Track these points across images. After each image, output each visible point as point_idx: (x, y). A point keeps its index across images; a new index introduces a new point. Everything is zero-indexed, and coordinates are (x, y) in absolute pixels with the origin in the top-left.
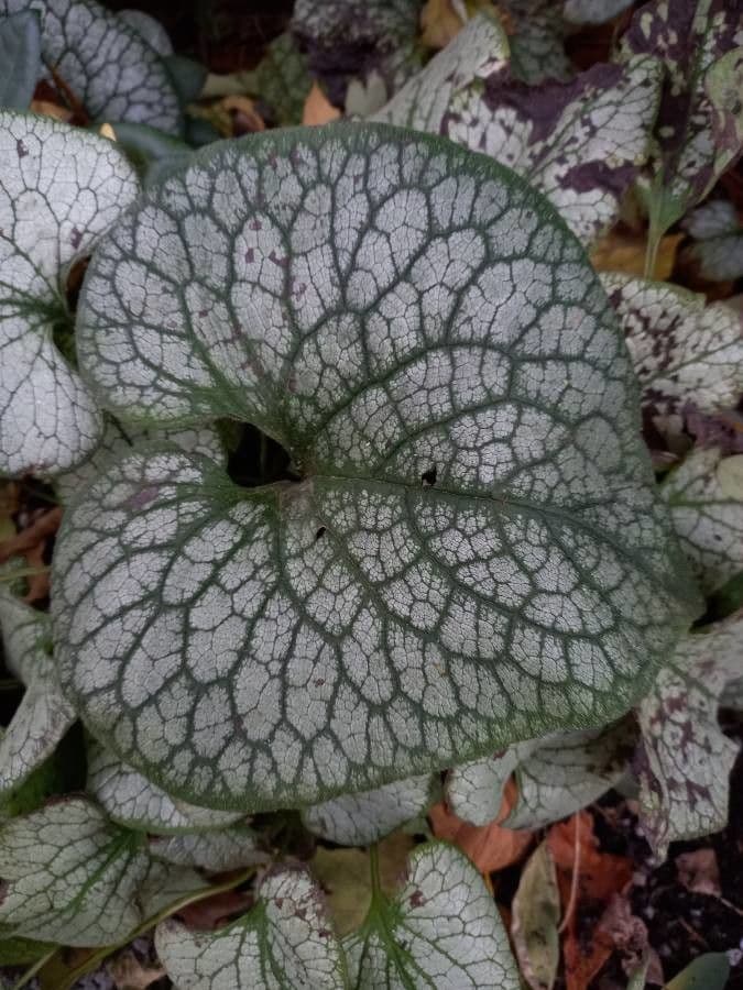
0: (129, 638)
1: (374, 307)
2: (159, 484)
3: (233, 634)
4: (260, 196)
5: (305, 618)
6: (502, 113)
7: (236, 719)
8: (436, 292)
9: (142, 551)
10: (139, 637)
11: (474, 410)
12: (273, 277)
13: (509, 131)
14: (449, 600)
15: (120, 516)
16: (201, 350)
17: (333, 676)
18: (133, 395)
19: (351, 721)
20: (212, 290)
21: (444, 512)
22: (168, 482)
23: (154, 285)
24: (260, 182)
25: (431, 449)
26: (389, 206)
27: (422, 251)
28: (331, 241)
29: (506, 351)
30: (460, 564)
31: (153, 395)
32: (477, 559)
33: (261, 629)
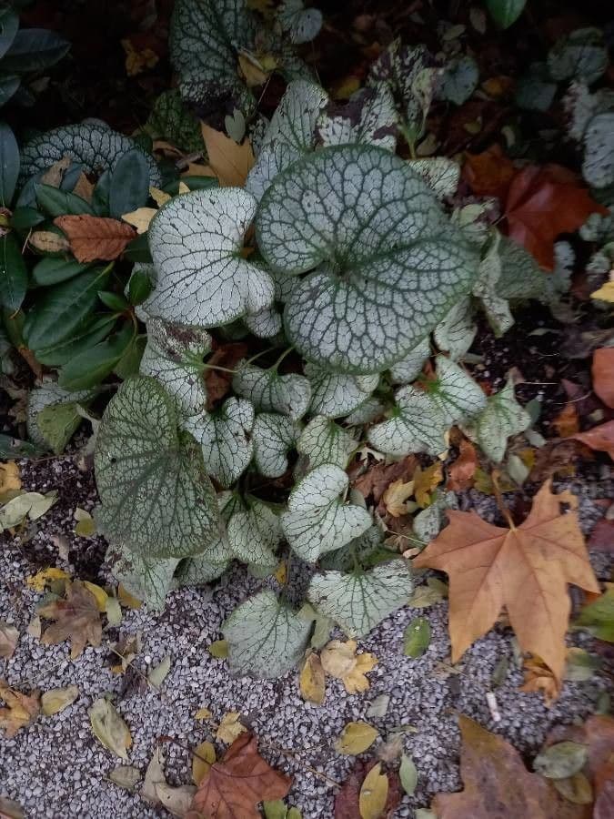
0: (334, 334)
1: (356, 204)
2: (318, 286)
3: (361, 320)
4: (304, 184)
5: (378, 305)
6: (337, 119)
7: (373, 342)
8: (373, 192)
9: (323, 308)
10: (337, 331)
11: (401, 220)
12: (320, 209)
13: (342, 125)
14: (418, 276)
15: (310, 303)
16: (308, 241)
17: (394, 317)
18: (294, 265)
19: (405, 326)
20: (302, 221)
21: (405, 254)
22: (320, 284)
23: (285, 227)
24: (302, 180)
25: (393, 238)
26: (347, 171)
27: (363, 181)
28: (333, 189)
29: (401, 199)
30: (417, 265)
31: (300, 262)
32: (421, 261)
33: (368, 314)
